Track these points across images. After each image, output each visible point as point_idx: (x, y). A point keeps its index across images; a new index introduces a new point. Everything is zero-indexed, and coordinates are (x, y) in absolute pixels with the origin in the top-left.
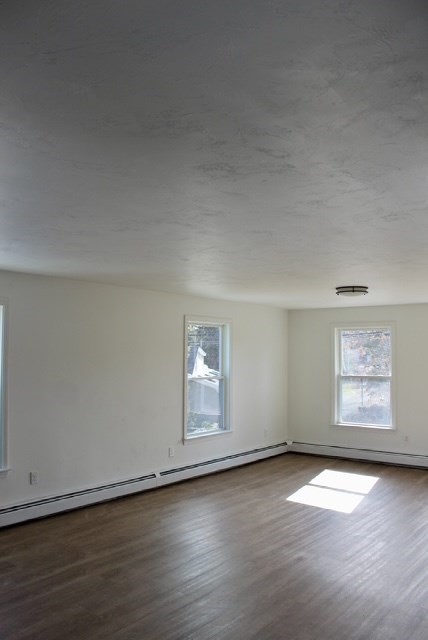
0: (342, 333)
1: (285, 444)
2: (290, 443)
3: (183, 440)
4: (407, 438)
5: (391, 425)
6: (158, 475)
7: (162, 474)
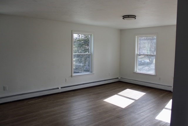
0: (139, 38)
1: (118, 78)
2: (119, 78)
3: (72, 76)
4: (160, 78)
5: (154, 73)
6: (60, 88)
7: (61, 88)
